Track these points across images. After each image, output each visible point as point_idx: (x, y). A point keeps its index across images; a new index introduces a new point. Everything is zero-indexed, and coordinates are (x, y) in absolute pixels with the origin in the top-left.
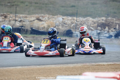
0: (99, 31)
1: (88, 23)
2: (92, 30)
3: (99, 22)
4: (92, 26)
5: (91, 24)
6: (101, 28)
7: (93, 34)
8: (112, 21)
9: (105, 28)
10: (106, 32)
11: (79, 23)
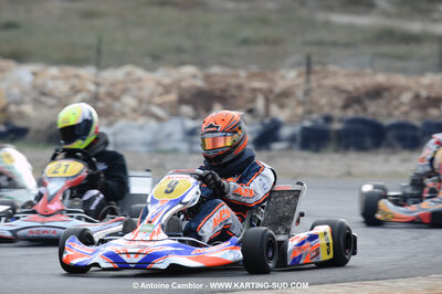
0: (190, 124)
1: (140, 89)
2: (159, 119)
3: (185, 84)
4: (158, 100)
5: (152, 95)
6: (195, 108)
7: (169, 136)
8: (234, 81)
9: (209, 110)
11: (103, 90)
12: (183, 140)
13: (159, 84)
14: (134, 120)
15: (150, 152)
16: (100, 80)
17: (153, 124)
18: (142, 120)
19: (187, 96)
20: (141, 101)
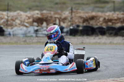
0: (36, 28)
1: (21, 18)
2: (27, 27)
3: (35, 16)
4: (26, 21)
5: (24, 20)
6: (38, 23)
7: (30, 32)
8: (50, 15)
9: (42, 24)
10: (45, 29)
11: (10, 18)
12: (34, 33)
13: (27, 16)
14: (19, 27)
15: (24, 36)
16: (9, 15)
17: (25, 28)
18: (22, 27)
19: (35, 20)
20: (21, 21)
